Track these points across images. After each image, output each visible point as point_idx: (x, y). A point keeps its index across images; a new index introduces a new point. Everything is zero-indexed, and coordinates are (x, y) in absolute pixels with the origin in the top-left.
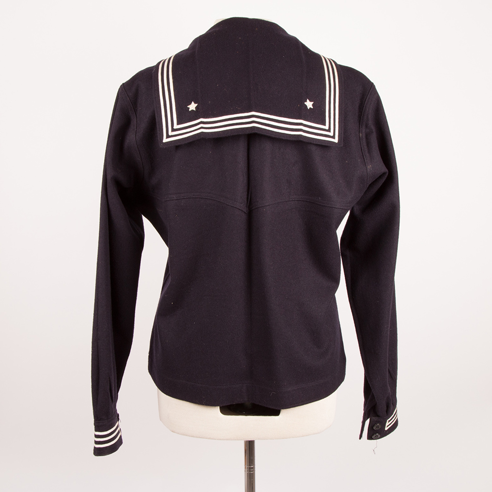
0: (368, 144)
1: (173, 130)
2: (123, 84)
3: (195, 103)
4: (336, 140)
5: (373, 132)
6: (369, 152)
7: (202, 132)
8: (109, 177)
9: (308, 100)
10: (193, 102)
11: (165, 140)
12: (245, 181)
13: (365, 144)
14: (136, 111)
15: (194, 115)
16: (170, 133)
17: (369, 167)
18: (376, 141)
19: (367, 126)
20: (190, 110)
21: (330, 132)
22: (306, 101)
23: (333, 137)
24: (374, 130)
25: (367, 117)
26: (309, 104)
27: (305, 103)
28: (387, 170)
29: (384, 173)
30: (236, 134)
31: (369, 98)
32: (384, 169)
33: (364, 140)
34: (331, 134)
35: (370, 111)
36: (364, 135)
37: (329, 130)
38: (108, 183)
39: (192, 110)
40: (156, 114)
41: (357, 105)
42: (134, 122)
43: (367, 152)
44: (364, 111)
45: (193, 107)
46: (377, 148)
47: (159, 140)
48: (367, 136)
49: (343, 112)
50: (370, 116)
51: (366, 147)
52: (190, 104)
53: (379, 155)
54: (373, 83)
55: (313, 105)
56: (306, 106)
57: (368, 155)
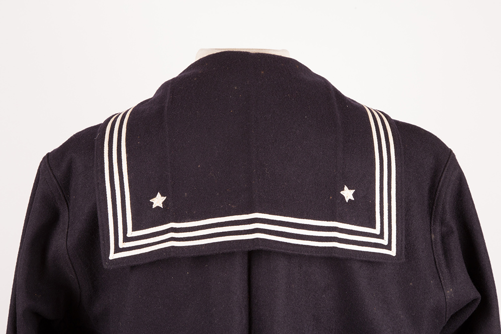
0: (446, 252)
1: (126, 239)
2: (48, 155)
3: (162, 195)
4: (393, 252)
5: (452, 232)
6: (448, 266)
7: (173, 247)
8: (19, 311)
9: (346, 188)
10: (159, 193)
11: (113, 256)
12: (245, 321)
13: (441, 252)
14: (67, 201)
15: (161, 216)
16: (122, 245)
17: (449, 292)
18: (459, 247)
19: (442, 223)
20: (154, 206)
21: (383, 238)
22: (343, 190)
23: (389, 247)
24: (455, 229)
25: (444, 208)
26: (348, 194)
27: (342, 193)
28: (479, 295)
29: (475, 300)
30: (229, 251)
31: (446, 178)
32: (473, 293)
33: (439, 245)
34: (385, 242)
35: (448, 198)
36: (439, 237)
37: (381, 236)
38: (17, 318)
39: (158, 207)
40: (99, 212)
41: (427, 188)
42: (64, 218)
43: (443, 265)
44: (438, 198)
45: (158, 201)
46: (461, 259)
47: (103, 255)
48: (444, 238)
49: (403, 204)
50: (447, 207)
51: (442, 257)
52: (155, 196)
53: (465, 270)
54: (451, 151)
55: (354, 195)
56: (343, 197)
57: (445, 271)
